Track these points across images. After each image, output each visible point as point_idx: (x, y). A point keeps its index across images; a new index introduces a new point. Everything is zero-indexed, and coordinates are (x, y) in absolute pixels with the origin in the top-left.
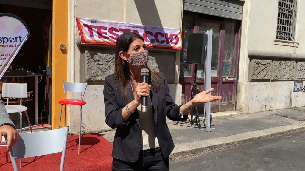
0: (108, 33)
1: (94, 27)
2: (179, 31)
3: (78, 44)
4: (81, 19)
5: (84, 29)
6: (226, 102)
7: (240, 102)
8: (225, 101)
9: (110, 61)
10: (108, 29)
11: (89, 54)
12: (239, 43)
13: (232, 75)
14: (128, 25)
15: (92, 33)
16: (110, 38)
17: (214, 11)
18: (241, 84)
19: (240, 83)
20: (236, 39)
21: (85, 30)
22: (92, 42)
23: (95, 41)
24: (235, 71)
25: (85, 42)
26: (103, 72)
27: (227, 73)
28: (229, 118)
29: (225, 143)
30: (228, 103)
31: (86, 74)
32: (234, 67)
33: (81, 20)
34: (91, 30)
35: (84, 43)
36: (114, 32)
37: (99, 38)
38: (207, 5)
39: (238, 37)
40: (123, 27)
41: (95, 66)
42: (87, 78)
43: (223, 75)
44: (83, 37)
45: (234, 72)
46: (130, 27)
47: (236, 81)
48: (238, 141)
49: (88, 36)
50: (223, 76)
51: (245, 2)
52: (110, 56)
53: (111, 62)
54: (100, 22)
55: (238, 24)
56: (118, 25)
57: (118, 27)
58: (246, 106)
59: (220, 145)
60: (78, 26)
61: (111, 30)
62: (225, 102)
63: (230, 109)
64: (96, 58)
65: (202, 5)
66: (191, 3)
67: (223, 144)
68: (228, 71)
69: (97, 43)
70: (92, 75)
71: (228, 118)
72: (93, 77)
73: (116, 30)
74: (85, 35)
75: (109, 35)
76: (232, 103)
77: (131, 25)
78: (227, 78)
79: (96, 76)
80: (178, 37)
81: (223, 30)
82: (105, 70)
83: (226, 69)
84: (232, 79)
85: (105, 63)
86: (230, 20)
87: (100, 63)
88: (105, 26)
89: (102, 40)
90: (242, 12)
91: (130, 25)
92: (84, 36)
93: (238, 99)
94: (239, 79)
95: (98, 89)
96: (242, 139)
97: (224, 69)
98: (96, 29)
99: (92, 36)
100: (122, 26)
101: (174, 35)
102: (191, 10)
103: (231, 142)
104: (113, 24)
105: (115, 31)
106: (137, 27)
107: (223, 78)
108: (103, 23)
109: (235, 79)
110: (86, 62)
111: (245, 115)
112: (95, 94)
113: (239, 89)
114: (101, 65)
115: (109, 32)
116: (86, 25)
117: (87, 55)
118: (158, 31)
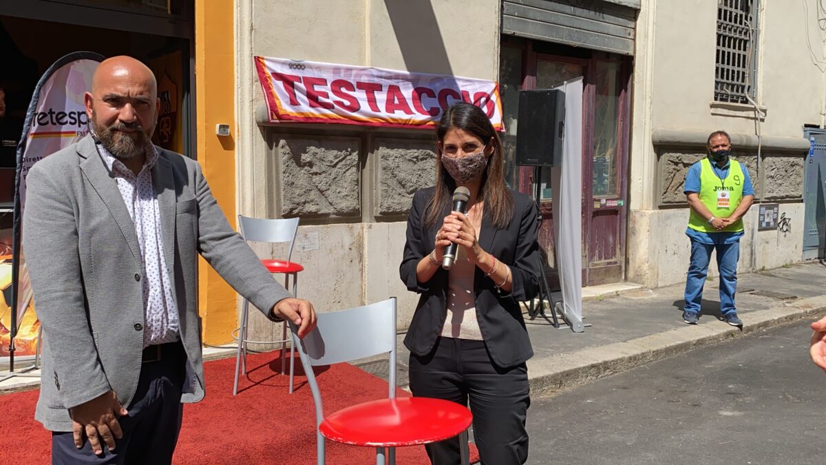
0: (331, 94)
1: (298, 79)
2: (494, 86)
3: (264, 122)
4: (267, 60)
5: (276, 85)
6: (603, 261)
7: (638, 261)
8: (600, 258)
9: (337, 163)
10: (329, 84)
11: (287, 147)
12: (629, 114)
13: (614, 192)
14: (375, 73)
15: (295, 94)
16: (336, 106)
17: (570, 35)
18: (637, 216)
19: (636, 211)
20: (621, 103)
21: (278, 86)
22: (296, 117)
23: (302, 114)
24: (622, 182)
25: (279, 117)
26: (321, 192)
27: (602, 189)
28: (615, 300)
29: (626, 356)
30: (608, 263)
31: (282, 198)
32: (619, 173)
33: (266, 62)
34: (291, 88)
35: (278, 121)
36: (343, 90)
37: (311, 106)
38: (553, 20)
39: (626, 98)
40: (364, 79)
41: (302, 176)
42: (284, 208)
43: (595, 194)
44: (276, 106)
45: (618, 185)
46: (381, 77)
47: (625, 209)
48: (654, 352)
49: (286, 103)
50: (594, 197)
51: (642, 11)
52: (335, 152)
53: (338, 166)
54: (310, 67)
55: (626, 65)
56: (354, 72)
57: (352, 78)
58: (651, 268)
59: (616, 362)
60: (260, 77)
61: (338, 85)
62: (599, 262)
63: (612, 279)
64: (305, 157)
65: (543, 19)
66: (516, 14)
67: (622, 360)
68: (604, 183)
69: (308, 120)
70: (296, 200)
71: (611, 300)
72: (298, 204)
73: (349, 86)
74: (278, 99)
75: (332, 98)
76: (616, 263)
77: (384, 74)
78: (603, 201)
79: (305, 203)
80: (492, 102)
81: (592, 84)
82: (324, 188)
83: (601, 179)
84: (614, 204)
85: (324, 169)
86: (608, 56)
87: (315, 169)
88: (324, 76)
89: (318, 111)
90: (635, 36)
91: (380, 74)
92: (277, 102)
93: (630, 251)
94: (632, 203)
95: (309, 235)
96: (662, 346)
97: (596, 179)
98: (302, 85)
99: (294, 102)
100: (361, 76)
101: (483, 94)
102: (518, 33)
103: (639, 352)
104: (342, 71)
105: (347, 89)
106: (397, 77)
107: (595, 200)
108: (319, 68)
109: (622, 203)
110: (282, 168)
111: (651, 291)
112: (304, 248)
113: (634, 227)
114: (316, 174)
115: (334, 91)
116: (279, 76)
117: (283, 150)
118: (446, 87)
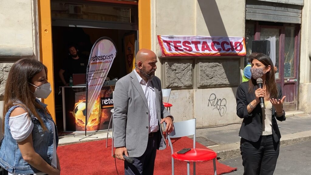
0: (182, 46)
1: (171, 42)
2: (242, 39)
3: (160, 57)
4: (161, 36)
5: (164, 44)
6: (288, 102)
7: (303, 103)
8: (287, 101)
9: (184, 69)
10: (182, 43)
11: (168, 65)
12: (299, 46)
13: (293, 76)
14: (198, 38)
15: (170, 47)
16: (184, 50)
17: (274, 18)
18: (303, 85)
19: (302, 83)
20: (296, 42)
21: (165, 45)
22: (171, 55)
23: (173, 53)
24: (296, 72)
25: (165, 55)
26: (179, 79)
27: (288, 75)
28: (293, 118)
29: (292, 139)
30: (291, 103)
31: (166, 81)
32: (295, 69)
33: (161, 37)
34: (169, 45)
35: (165, 56)
36: (187, 44)
37: (176, 50)
38: (266, 13)
39: (298, 40)
40: (194, 40)
41: (172, 74)
42: (167, 85)
43: (285, 77)
44: (164, 52)
45: (295, 73)
46: (200, 39)
47: (298, 82)
48: (304, 138)
49: (168, 50)
50: (284, 78)
51: (304, 6)
52: (184, 65)
53: (185, 70)
54: (176, 37)
55: (298, 27)
56: (190, 38)
57: (190, 40)
58: (308, 105)
59: (288, 141)
60: (159, 42)
61: (185, 43)
62: (287, 103)
63: (292, 109)
64: (173, 67)
65: (262, 13)
66: (252, 12)
67: (290, 140)
68: (289, 73)
69: (175, 55)
70: (171, 82)
71: (291, 117)
72: (171, 83)
73: (189, 43)
74: (165, 49)
75: (183, 47)
76: (294, 103)
77: (201, 38)
78: (288, 80)
79: (173, 83)
80: (242, 45)
81: (283, 34)
82: (180, 78)
83: (287, 71)
84: (293, 80)
85: (180, 71)
86: (290, 25)
87: (177, 72)
88: (180, 40)
89: (178, 52)
90: (302, 16)
91: (200, 38)
92: (164, 50)
93: (300, 99)
94: (300, 80)
95: (175, 94)
96: (308, 136)
97: (285, 71)
98: (173, 44)
99: (170, 50)
100: (193, 39)
101: (238, 43)
102: (252, 19)
103: (298, 138)
104: (186, 38)
105: (188, 44)
106: (206, 38)
107: (285, 79)
108: (178, 38)
109: (296, 80)
110: (166, 72)
111: (308, 114)
112: (173, 98)
113: (301, 90)
114: (177, 73)
115: (183, 45)
116: (165, 41)
117: (166, 66)
118: (224, 41)
